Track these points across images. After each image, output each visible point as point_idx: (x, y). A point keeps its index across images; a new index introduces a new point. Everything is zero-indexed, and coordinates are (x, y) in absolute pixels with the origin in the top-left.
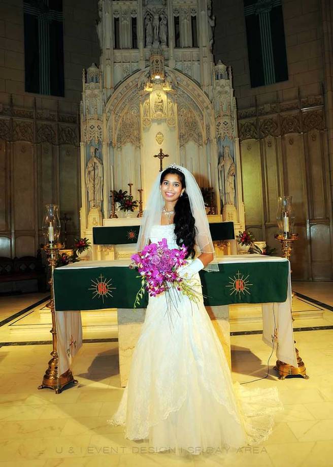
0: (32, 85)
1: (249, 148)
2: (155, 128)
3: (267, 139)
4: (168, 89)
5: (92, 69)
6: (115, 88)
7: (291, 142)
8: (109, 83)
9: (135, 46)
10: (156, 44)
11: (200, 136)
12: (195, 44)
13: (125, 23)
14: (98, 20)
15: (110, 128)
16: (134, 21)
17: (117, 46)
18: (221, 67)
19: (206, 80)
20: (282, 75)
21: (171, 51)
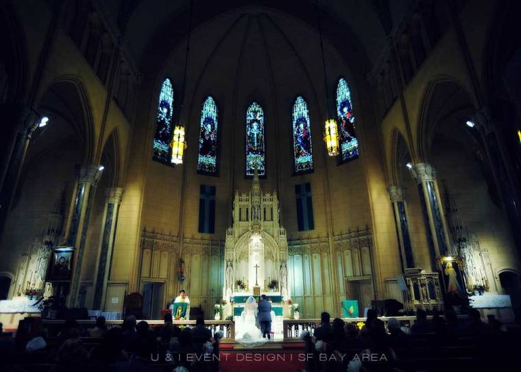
0: (201, 230)
1: (297, 259)
2: (255, 254)
3: (306, 255)
4: (261, 238)
5: (230, 229)
6: (239, 237)
7: (315, 258)
8: (236, 235)
9: (247, 220)
10: (256, 219)
11: (273, 257)
12: (272, 220)
13: (244, 211)
14: (233, 209)
15: (236, 255)
16: (247, 209)
17: (240, 220)
18: (282, 229)
19: (276, 235)
20: (312, 227)
21: (262, 223)
